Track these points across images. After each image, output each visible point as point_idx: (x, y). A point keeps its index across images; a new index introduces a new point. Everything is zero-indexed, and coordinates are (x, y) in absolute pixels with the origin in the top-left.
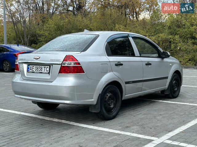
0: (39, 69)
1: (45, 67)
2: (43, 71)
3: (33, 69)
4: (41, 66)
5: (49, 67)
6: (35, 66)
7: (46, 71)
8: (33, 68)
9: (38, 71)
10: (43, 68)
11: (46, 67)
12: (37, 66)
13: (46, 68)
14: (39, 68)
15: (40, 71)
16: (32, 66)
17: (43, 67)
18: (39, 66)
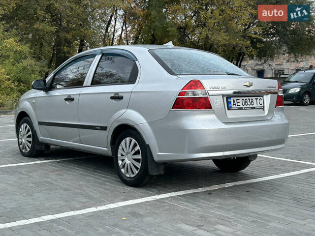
0: (248, 102)
1: (256, 99)
2: (255, 105)
3: (238, 104)
4: (251, 98)
5: (262, 98)
6: (241, 99)
7: (259, 105)
8: (238, 101)
9: (248, 106)
10: (255, 101)
11: (259, 98)
12: (244, 98)
13: (258, 100)
14: (248, 100)
15: (251, 106)
16: (235, 99)
17: (254, 98)
18: (247, 98)
